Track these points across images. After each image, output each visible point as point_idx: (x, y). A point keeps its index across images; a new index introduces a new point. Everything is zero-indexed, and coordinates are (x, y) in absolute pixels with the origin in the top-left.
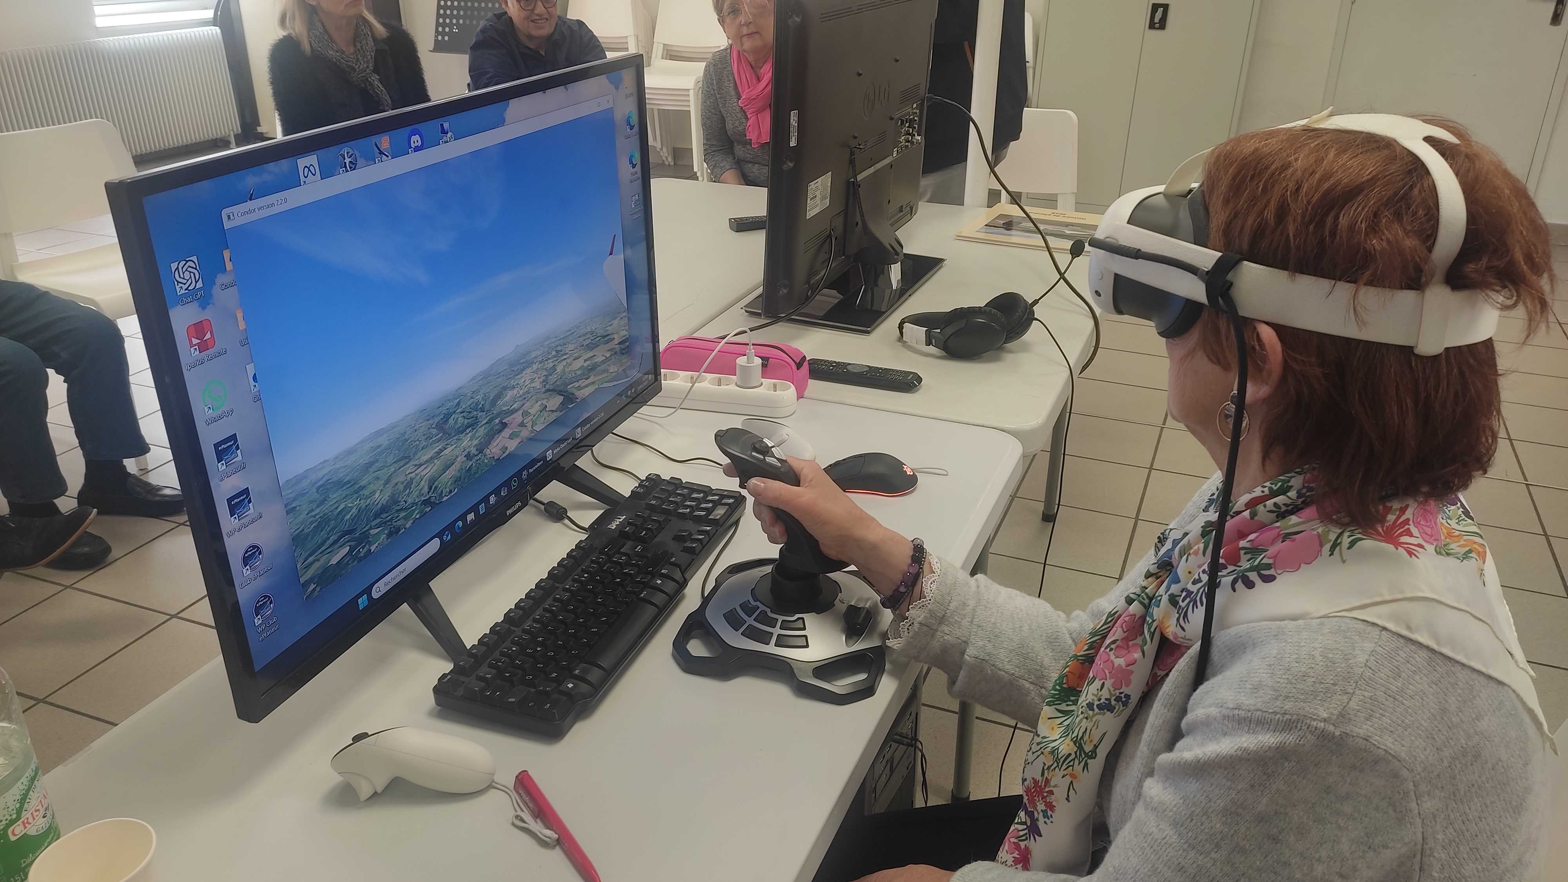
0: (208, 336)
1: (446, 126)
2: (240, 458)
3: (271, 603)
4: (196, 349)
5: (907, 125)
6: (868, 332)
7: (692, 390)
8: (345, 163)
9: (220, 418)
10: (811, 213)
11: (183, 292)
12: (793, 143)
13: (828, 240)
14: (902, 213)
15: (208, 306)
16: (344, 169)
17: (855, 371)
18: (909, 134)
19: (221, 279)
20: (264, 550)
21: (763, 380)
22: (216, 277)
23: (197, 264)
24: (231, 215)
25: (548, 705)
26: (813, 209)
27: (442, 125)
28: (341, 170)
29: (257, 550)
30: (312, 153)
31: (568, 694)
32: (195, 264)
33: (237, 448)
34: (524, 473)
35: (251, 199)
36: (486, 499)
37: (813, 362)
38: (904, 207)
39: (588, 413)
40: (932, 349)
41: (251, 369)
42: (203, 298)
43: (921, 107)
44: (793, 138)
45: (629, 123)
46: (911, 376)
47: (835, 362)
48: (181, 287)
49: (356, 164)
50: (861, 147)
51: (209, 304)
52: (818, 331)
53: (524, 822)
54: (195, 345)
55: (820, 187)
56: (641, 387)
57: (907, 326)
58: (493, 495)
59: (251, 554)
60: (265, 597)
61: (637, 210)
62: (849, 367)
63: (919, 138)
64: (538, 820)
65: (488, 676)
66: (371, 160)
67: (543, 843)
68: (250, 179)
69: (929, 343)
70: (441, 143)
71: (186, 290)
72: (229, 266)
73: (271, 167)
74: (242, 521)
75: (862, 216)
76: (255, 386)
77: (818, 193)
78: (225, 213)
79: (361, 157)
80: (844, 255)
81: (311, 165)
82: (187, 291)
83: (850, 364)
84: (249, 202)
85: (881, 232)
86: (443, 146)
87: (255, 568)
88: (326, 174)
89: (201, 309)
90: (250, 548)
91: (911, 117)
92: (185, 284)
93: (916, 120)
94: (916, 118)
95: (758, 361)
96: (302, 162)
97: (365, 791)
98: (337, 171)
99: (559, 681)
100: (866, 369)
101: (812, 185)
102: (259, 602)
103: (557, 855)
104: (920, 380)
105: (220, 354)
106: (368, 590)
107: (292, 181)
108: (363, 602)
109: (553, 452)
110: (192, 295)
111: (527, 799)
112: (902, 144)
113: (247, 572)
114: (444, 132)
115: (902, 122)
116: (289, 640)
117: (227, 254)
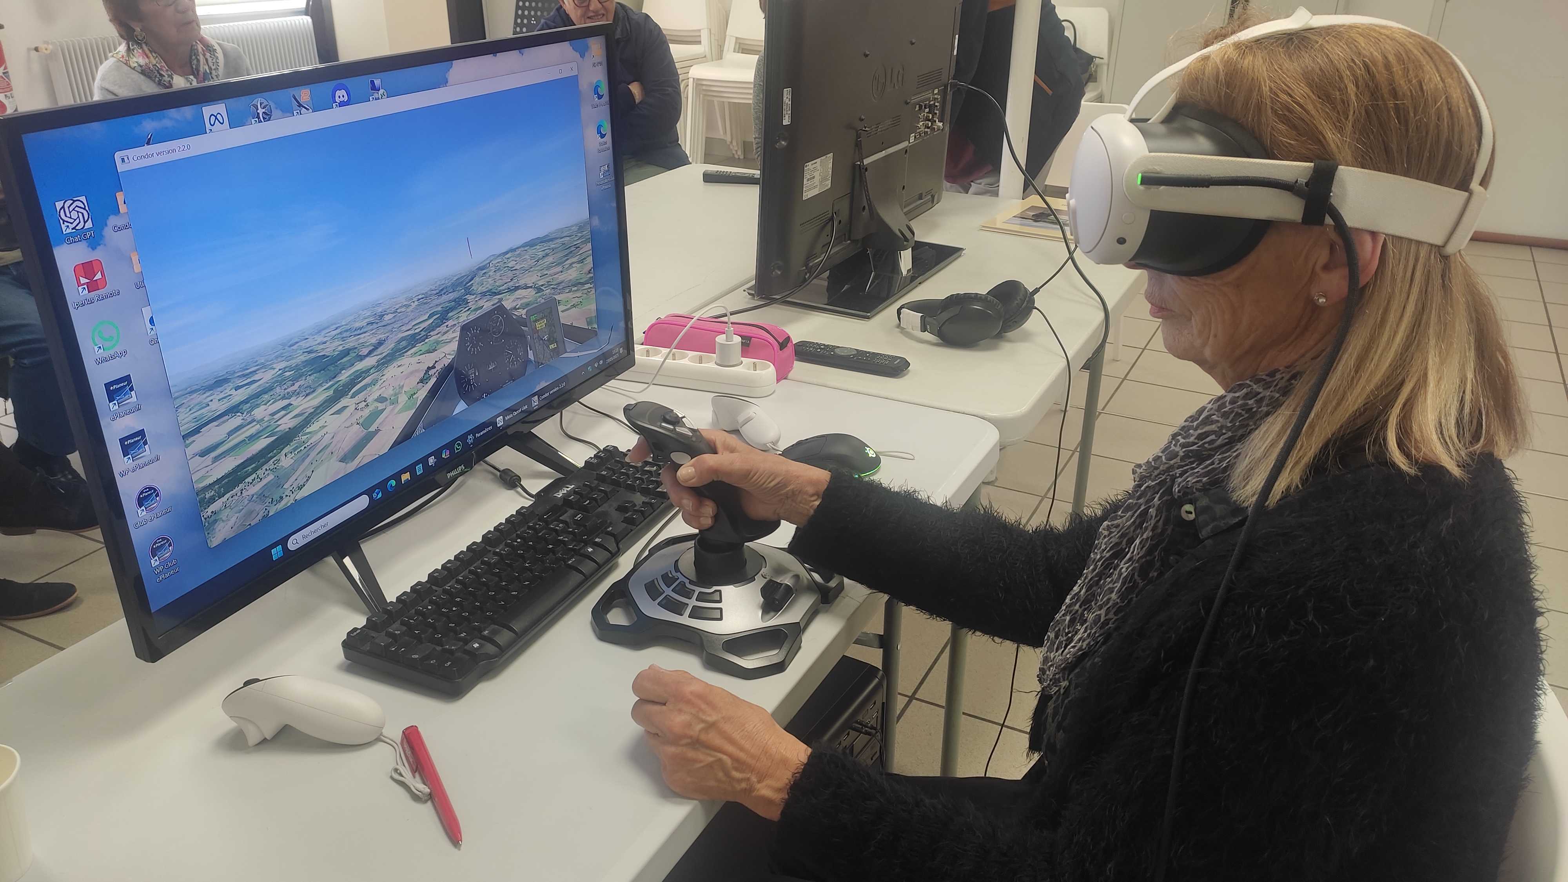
0: (99, 276)
1: (377, 82)
2: (134, 399)
3: (170, 545)
4: (84, 288)
5: (927, 110)
6: (868, 318)
7: (664, 365)
8: (258, 114)
9: (113, 357)
10: (808, 194)
11: (69, 231)
12: (786, 121)
13: (830, 223)
14: (922, 201)
15: (98, 247)
16: (257, 119)
17: (842, 354)
18: (929, 120)
19: (113, 221)
20: (162, 494)
21: (743, 359)
22: (108, 218)
23: (86, 204)
24: (126, 159)
25: (449, 663)
26: (810, 189)
27: (372, 82)
28: (253, 120)
29: (154, 492)
30: (220, 102)
31: (472, 653)
32: (84, 204)
33: (132, 389)
34: (469, 437)
35: (148, 144)
36: (424, 461)
37: (803, 344)
38: (924, 195)
39: (546, 382)
40: (927, 336)
41: (147, 313)
42: (94, 239)
43: (944, 93)
44: (787, 117)
45: (596, 92)
46: (899, 360)
47: (824, 345)
48: (68, 226)
49: (271, 115)
50: (867, 129)
51: (100, 245)
52: (818, 315)
53: (401, 775)
54: (84, 284)
55: (819, 168)
56: (609, 360)
57: (905, 311)
58: (433, 457)
59: (146, 496)
60: (163, 539)
61: (606, 181)
62: (837, 351)
63: (941, 124)
64: (417, 775)
65: (396, 632)
66: (288, 111)
67: (416, 798)
68: (149, 124)
69: (924, 329)
70: (371, 99)
71: (72, 229)
72: (123, 208)
73: (173, 113)
74: (136, 462)
75: (868, 200)
76: (152, 329)
77: (817, 174)
78: (118, 155)
79: (277, 108)
80: (849, 239)
81: (218, 113)
82: (74, 231)
83: (839, 347)
84: (146, 147)
85: (893, 218)
86: (372, 103)
87: (152, 510)
88: (234, 123)
89: (90, 249)
90: (146, 489)
91: (932, 103)
92: (72, 223)
93: (937, 106)
94: (936, 104)
95: (737, 339)
96: (208, 110)
97: (253, 737)
98: (249, 121)
99: (466, 641)
100: (853, 353)
101: (810, 166)
102: (156, 543)
103: (427, 810)
104: (908, 364)
105: (112, 295)
106: (284, 541)
107: (198, 128)
108: (277, 553)
109: (504, 418)
110: (78, 236)
111: (409, 752)
112: (920, 130)
113: (142, 513)
114: (374, 88)
115: (920, 107)
116: (191, 583)
117: (120, 197)
